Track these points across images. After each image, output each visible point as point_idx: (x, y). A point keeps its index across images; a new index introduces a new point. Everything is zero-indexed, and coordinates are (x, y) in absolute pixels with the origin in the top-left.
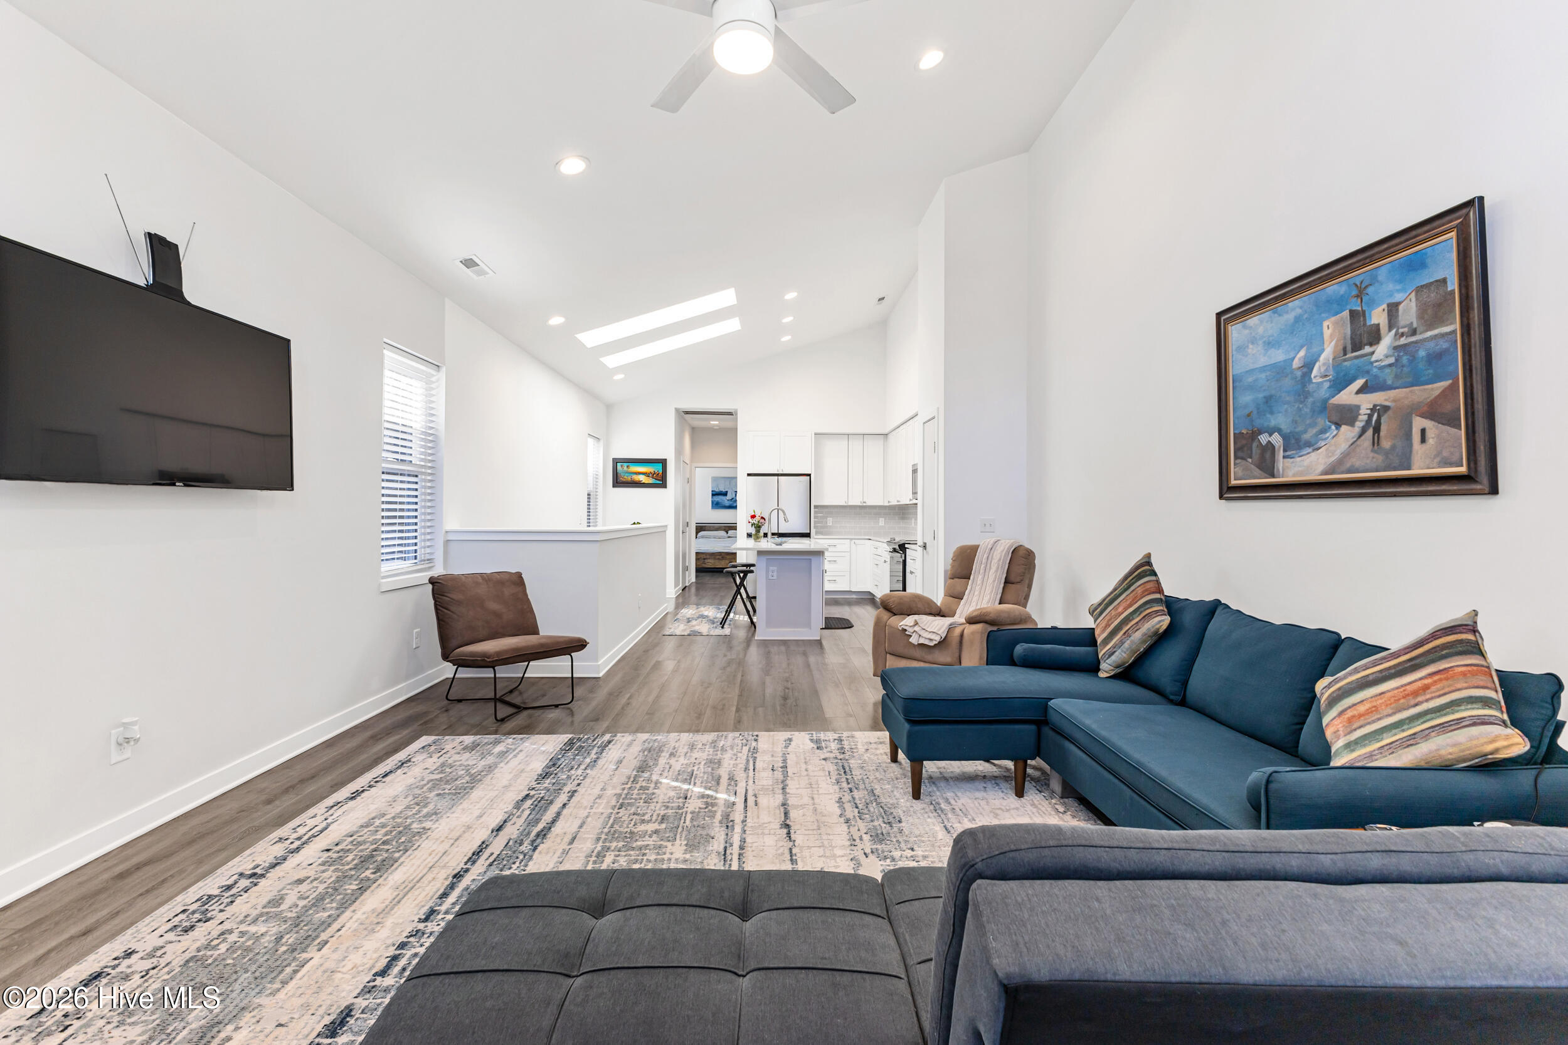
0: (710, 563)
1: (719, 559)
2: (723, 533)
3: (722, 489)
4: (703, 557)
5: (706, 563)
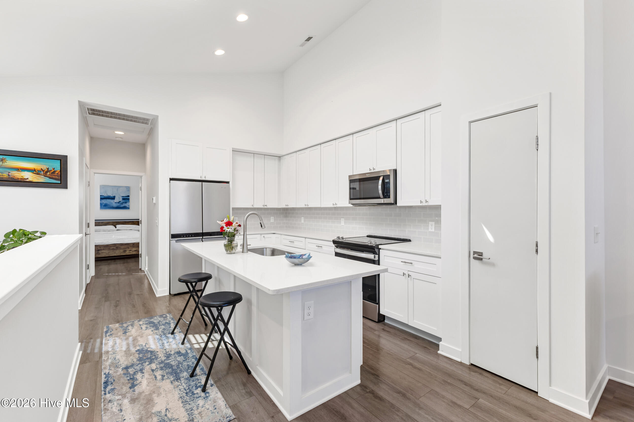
0: (105, 253)
1: (113, 249)
2: (112, 227)
3: (110, 194)
4: (102, 248)
5: (106, 254)
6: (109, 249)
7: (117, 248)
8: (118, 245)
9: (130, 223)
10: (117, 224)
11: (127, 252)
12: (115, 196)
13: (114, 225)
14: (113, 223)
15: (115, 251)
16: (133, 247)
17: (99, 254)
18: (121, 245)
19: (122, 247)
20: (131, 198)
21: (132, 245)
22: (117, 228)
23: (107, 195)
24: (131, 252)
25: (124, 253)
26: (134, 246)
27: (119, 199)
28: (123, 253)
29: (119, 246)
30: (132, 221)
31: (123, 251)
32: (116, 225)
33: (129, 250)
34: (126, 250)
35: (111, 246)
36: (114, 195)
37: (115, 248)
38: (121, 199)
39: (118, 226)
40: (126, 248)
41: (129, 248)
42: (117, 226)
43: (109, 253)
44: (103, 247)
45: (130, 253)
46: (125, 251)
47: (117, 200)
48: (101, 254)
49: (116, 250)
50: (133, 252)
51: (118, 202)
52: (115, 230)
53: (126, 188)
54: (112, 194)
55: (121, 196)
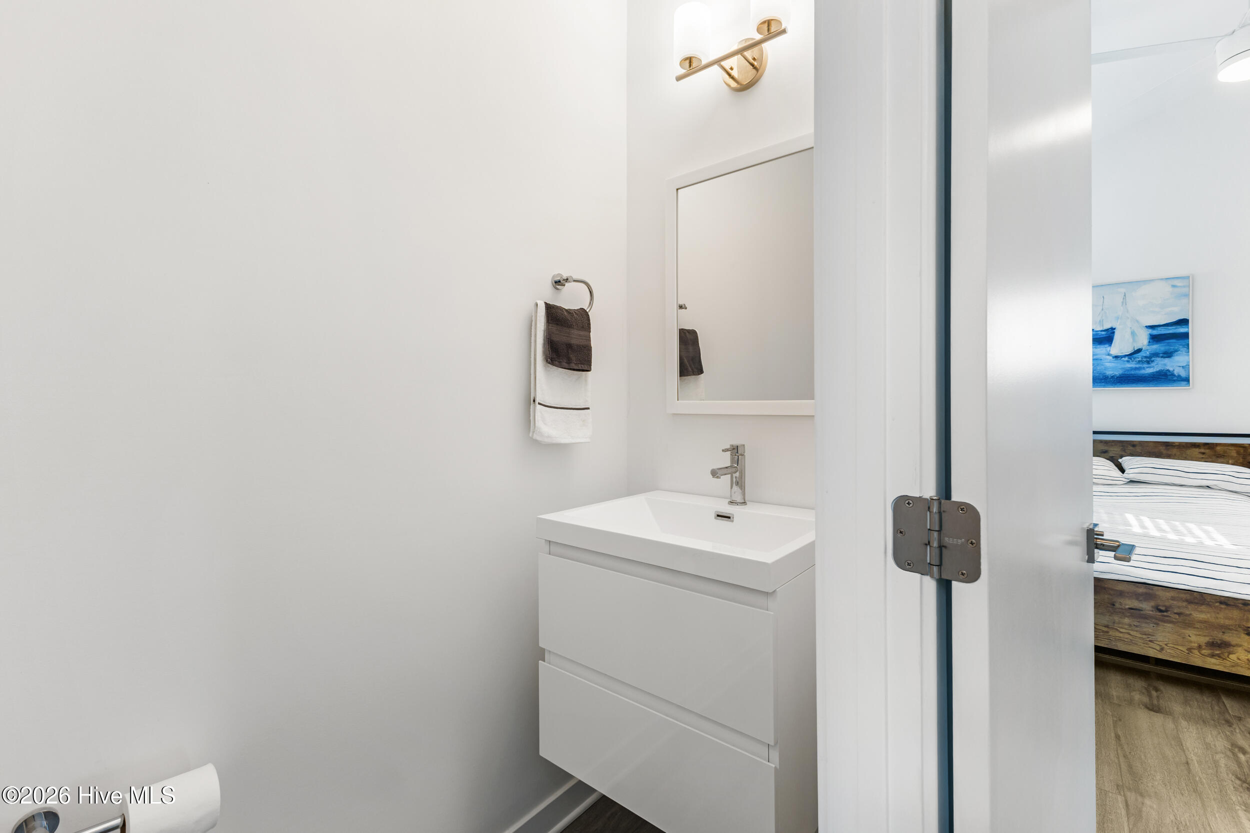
6: (1111, 607)
7: (1163, 613)
8: (1170, 594)
9: (1196, 452)
10: (1124, 450)
11: (1233, 657)
13: (1111, 454)
14: (1105, 448)
15: (1148, 628)
18: (1189, 602)
19: (1201, 614)
20: (1196, 330)
22: (1130, 474)
25: (1212, 656)
27: (1131, 340)
28: (1206, 652)
29: (1176, 603)
31: (1203, 640)
32: (1121, 457)
34: (1229, 638)
35: (1121, 594)
36: (1107, 326)
37: (1147, 607)
38: (1143, 340)
39: (1134, 464)
40: (1224, 629)
42: (1126, 461)
46: (1220, 646)
47: (1122, 346)
49: (1157, 621)
51: (1129, 351)
52: (1121, 479)
53: (1174, 286)
54: (1100, 321)
55: (1146, 326)
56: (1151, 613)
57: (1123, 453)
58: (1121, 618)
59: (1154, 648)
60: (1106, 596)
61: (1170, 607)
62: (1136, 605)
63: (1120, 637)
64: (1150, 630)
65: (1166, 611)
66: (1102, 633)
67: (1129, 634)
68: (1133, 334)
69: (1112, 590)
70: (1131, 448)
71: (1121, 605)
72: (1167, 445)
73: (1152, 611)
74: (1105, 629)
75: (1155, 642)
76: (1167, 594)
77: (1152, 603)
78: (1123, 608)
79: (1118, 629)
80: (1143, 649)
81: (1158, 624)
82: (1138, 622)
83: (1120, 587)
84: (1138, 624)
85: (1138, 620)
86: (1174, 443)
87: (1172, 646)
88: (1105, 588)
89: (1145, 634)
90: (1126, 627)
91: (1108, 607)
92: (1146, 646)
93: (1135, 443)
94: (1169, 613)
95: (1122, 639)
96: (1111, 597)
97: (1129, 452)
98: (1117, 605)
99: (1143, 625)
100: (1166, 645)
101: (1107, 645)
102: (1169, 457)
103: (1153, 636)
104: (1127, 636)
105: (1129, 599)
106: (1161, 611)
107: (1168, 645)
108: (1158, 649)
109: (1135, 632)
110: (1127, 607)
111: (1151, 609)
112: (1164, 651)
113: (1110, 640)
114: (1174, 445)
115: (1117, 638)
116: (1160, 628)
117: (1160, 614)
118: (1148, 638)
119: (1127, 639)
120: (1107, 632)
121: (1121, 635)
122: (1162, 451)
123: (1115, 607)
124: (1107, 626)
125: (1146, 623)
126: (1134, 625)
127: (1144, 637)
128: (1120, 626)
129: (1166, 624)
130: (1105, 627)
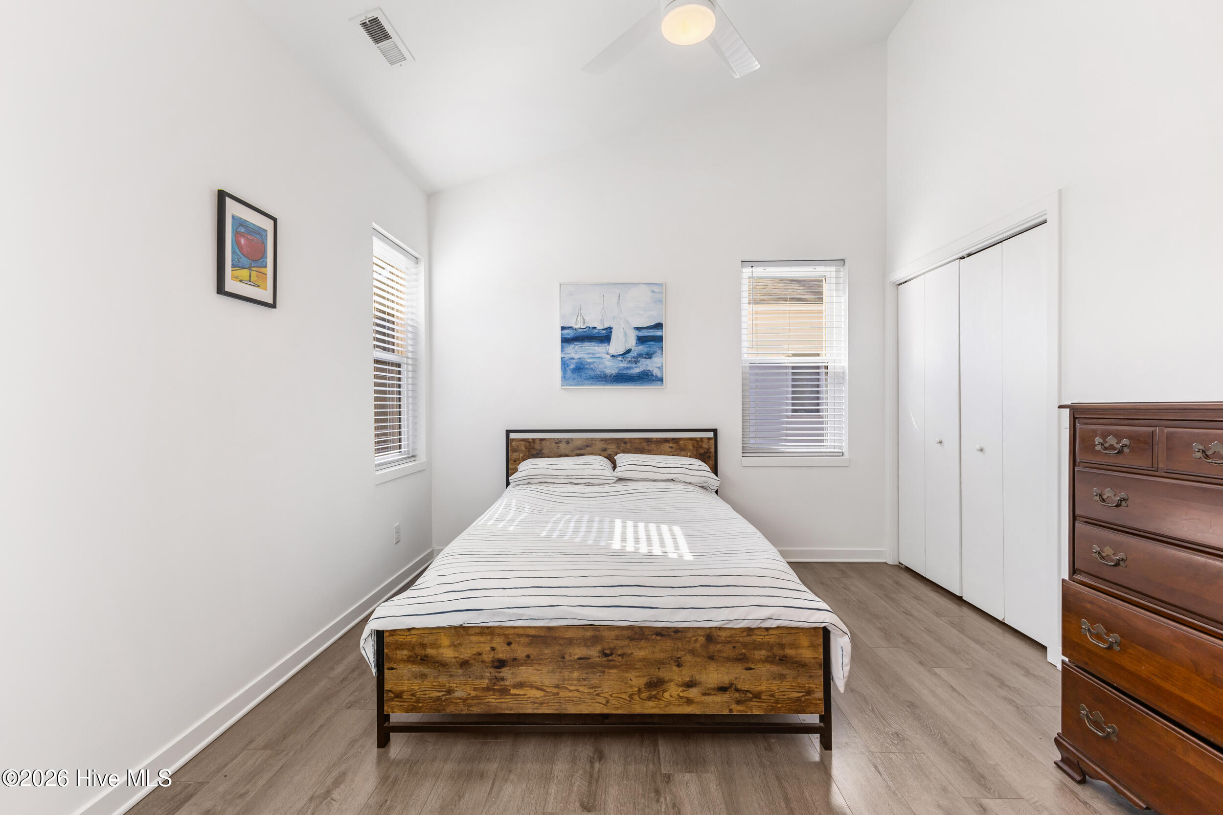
2: (597, 464)
3: (595, 321)
4: (520, 652)
5: (539, 694)
6: (561, 661)
7: (608, 657)
8: (613, 633)
9: (666, 446)
10: (618, 448)
11: (667, 695)
12: (611, 328)
13: (609, 452)
14: (605, 446)
15: (596, 678)
16: (711, 658)
17: (504, 691)
18: (631, 639)
19: (640, 652)
20: (667, 333)
21: (702, 639)
22: (620, 471)
23: (584, 322)
24: (693, 693)
25: (650, 698)
26: (712, 648)
27: (626, 339)
28: (645, 695)
29: (620, 643)
30: (674, 439)
31: (642, 681)
32: (617, 454)
33: (678, 679)
34: (664, 674)
35: (570, 642)
36: (606, 326)
37: (593, 652)
38: (632, 342)
40: (660, 664)
41: (679, 665)
42: (621, 458)
43: (563, 694)
44: (523, 640)
45: (689, 701)
46: (656, 685)
47: (617, 346)
48: (513, 691)
49: (604, 668)
50: (704, 694)
51: (622, 351)
52: (611, 478)
53: (653, 292)
54: (601, 320)
55: (634, 328)
56: (598, 659)
57: (618, 451)
58: (570, 672)
59: (600, 703)
60: (557, 648)
61: (615, 649)
62: (584, 653)
63: (570, 697)
64: (597, 681)
65: (611, 654)
66: (552, 697)
67: (578, 691)
68: (625, 334)
69: (562, 638)
70: (624, 445)
71: (570, 656)
72: (648, 440)
73: (599, 657)
74: (555, 690)
75: (601, 695)
76: (612, 633)
77: (599, 648)
78: (573, 659)
79: (568, 687)
80: (590, 706)
81: (603, 672)
82: (587, 673)
83: (570, 634)
84: (584, 676)
85: (586, 672)
86: (652, 439)
87: (616, 695)
88: (555, 638)
89: (592, 688)
90: (575, 682)
91: (558, 661)
92: (594, 701)
93: (626, 440)
94: (614, 655)
95: (571, 699)
96: (560, 648)
97: (621, 448)
98: (567, 657)
99: (591, 676)
100: (611, 695)
101: (557, 710)
102: (649, 452)
103: (600, 687)
104: (576, 694)
105: (578, 647)
106: (606, 655)
107: (613, 695)
108: (604, 703)
109: (583, 688)
110: (576, 657)
111: (598, 655)
112: (610, 704)
113: (560, 703)
114: (653, 440)
115: (567, 699)
116: (606, 677)
117: (605, 659)
118: (595, 691)
119: (576, 697)
120: (558, 694)
121: (570, 694)
122: (645, 446)
123: (565, 660)
124: (557, 687)
125: (594, 673)
126: (582, 679)
127: (592, 690)
128: (570, 682)
129: (611, 671)
130: (555, 687)
